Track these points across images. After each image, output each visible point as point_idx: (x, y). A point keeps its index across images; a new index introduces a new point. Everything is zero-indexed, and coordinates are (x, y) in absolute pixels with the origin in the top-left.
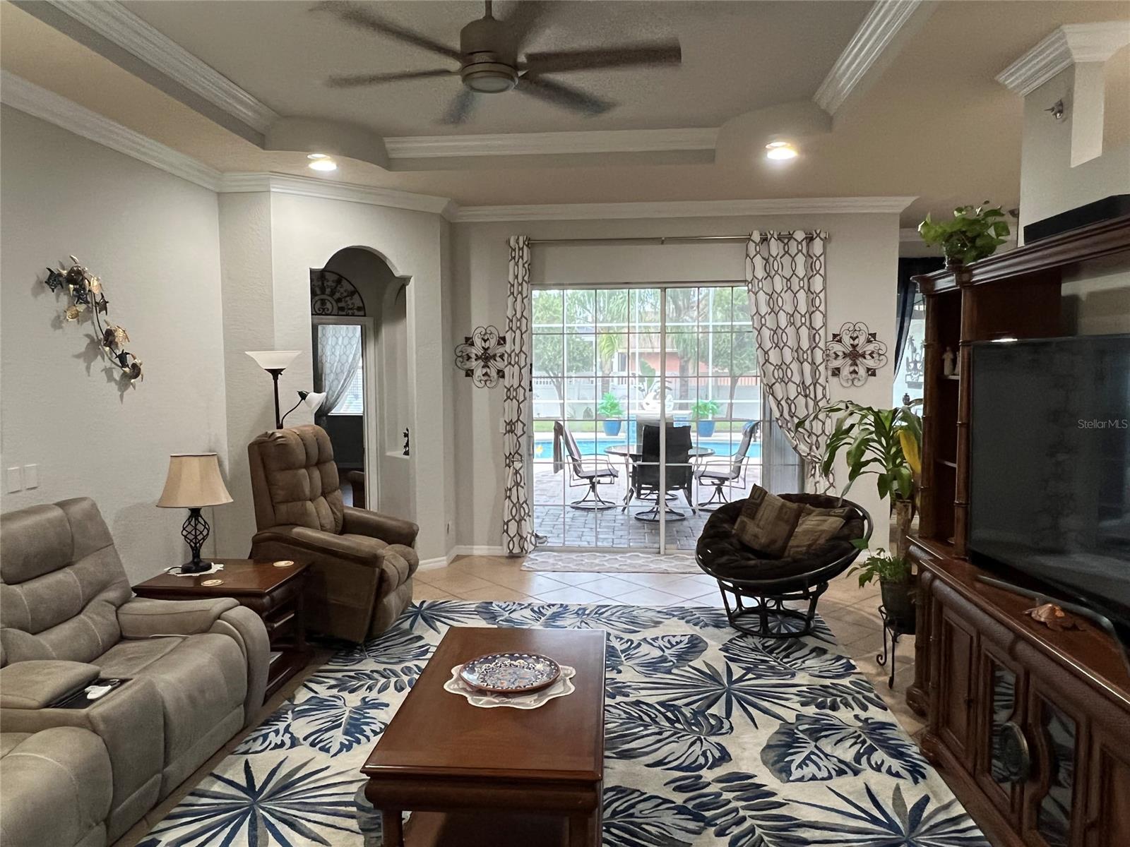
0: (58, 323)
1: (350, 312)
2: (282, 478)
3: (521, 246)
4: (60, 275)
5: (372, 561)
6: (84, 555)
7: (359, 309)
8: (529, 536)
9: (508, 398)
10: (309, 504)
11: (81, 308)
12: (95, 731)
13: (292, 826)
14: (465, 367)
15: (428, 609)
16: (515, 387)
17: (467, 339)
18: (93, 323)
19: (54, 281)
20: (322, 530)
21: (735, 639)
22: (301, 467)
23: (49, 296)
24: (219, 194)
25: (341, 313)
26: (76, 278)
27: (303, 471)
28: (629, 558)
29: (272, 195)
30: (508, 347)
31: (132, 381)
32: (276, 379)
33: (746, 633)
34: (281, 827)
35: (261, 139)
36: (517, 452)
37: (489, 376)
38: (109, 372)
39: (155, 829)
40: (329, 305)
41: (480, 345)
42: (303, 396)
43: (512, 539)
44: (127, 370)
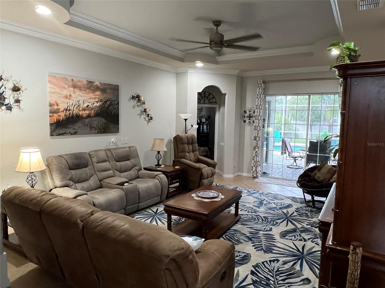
0: (134, 107)
1: (212, 103)
2: (180, 146)
3: (261, 83)
4: (135, 96)
5: (199, 169)
6: (132, 158)
7: (215, 102)
8: (259, 172)
9: (255, 129)
10: (187, 154)
11: (139, 104)
12: (124, 191)
13: (160, 220)
14: (243, 119)
15: (220, 186)
16: (257, 126)
17: (245, 111)
18: (142, 107)
19: (133, 98)
20: (190, 161)
21: (303, 207)
22: (186, 144)
23: (132, 101)
24: (176, 73)
25: (209, 103)
26: (138, 97)
27: (186, 145)
28: (291, 182)
29: (188, 73)
30: (256, 114)
31: (150, 121)
32: (186, 121)
33: (308, 206)
34: (158, 220)
35: (182, 60)
36: (257, 146)
37: (250, 123)
38: (145, 118)
39: (135, 215)
40: (206, 101)
41: (248, 113)
42: (192, 126)
43: (254, 172)
44: (149, 118)
